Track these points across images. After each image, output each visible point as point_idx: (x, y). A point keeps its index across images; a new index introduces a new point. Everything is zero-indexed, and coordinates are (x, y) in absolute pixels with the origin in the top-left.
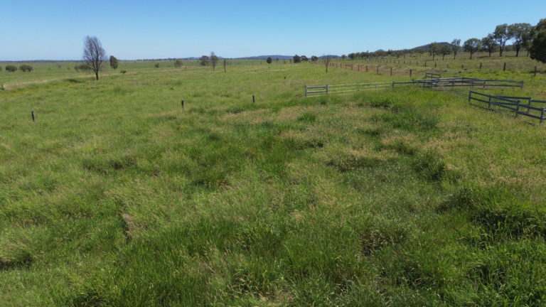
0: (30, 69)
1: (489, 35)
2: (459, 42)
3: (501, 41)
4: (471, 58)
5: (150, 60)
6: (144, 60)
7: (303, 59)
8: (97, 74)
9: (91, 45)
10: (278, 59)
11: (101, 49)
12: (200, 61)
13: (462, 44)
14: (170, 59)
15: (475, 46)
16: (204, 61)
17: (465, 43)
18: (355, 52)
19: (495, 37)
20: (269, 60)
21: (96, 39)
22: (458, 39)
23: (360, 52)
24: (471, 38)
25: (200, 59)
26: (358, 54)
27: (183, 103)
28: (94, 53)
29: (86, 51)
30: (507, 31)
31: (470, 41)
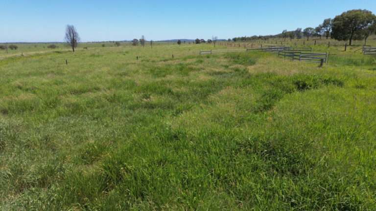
0: (16, 48)
1: (320, 25)
2: (300, 29)
3: (327, 29)
4: (308, 40)
5: (97, 42)
6: (93, 42)
7: (202, 42)
8: (73, 49)
9: (70, 31)
10: (185, 41)
11: (76, 33)
12: (132, 43)
13: (302, 31)
14: (111, 42)
15: (310, 33)
16: (135, 43)
17: (304, 30)
18: (237, 37)
19: (324, 26)
20: (179, 42)
21: (73, 27)
22: (300, 28)
23: (241, 37)
24: (308, 27)
25: (132, 41)
26: (239, 38)
27: (137, 58)
28: (72, 35)
29: (67, 34)
30: (331, 23)
31: (307, 29)
